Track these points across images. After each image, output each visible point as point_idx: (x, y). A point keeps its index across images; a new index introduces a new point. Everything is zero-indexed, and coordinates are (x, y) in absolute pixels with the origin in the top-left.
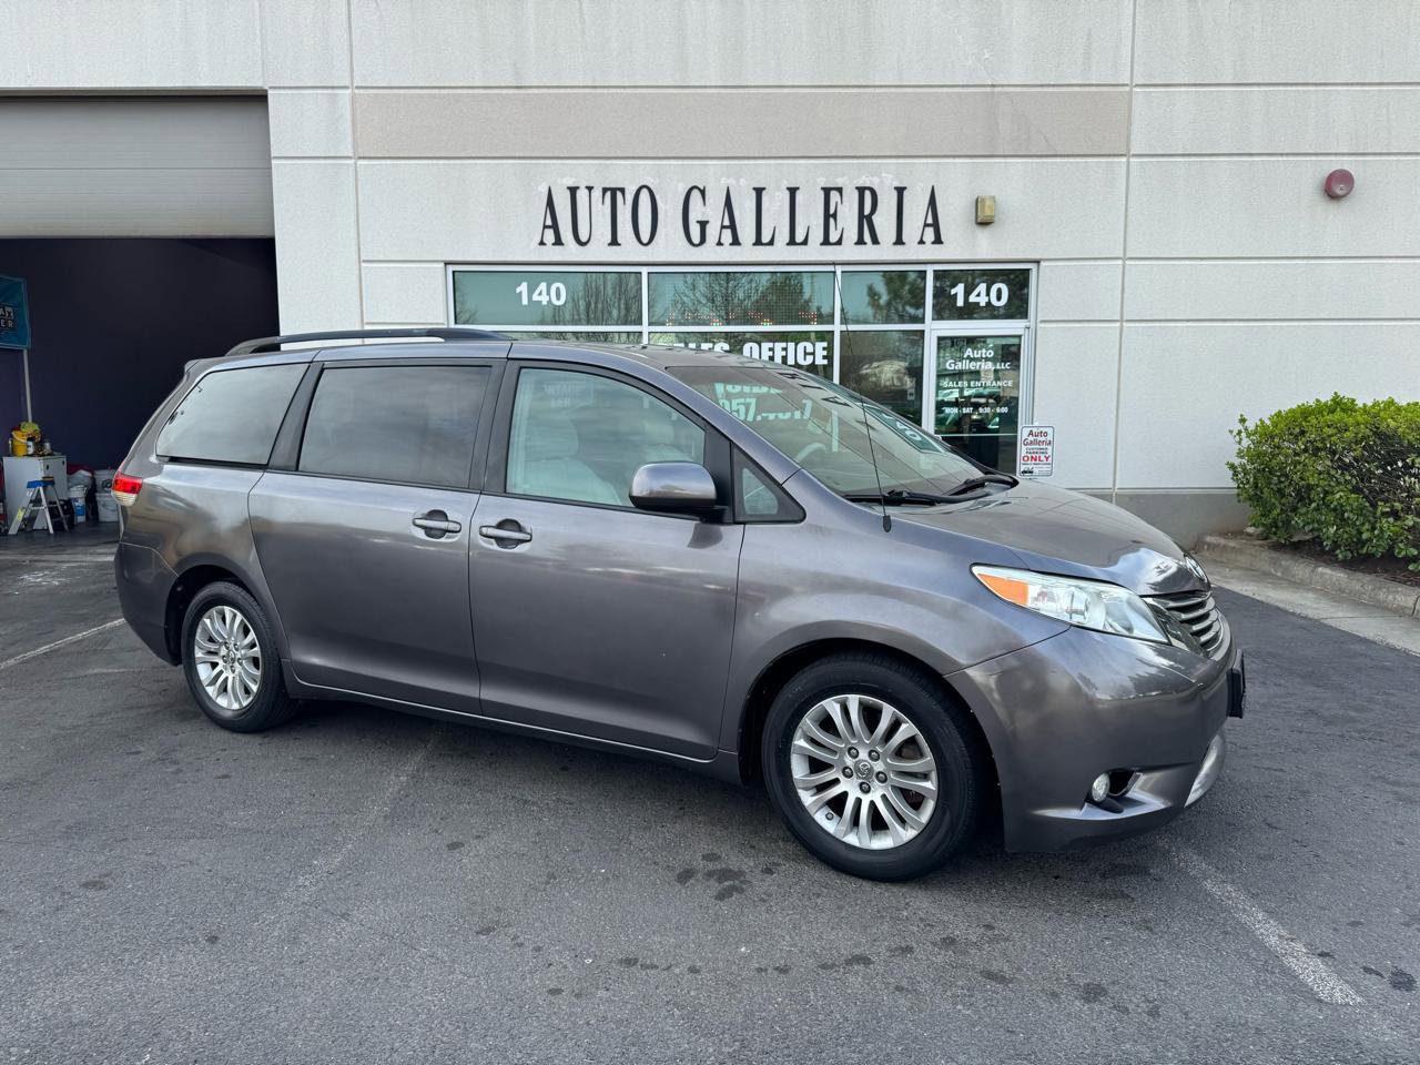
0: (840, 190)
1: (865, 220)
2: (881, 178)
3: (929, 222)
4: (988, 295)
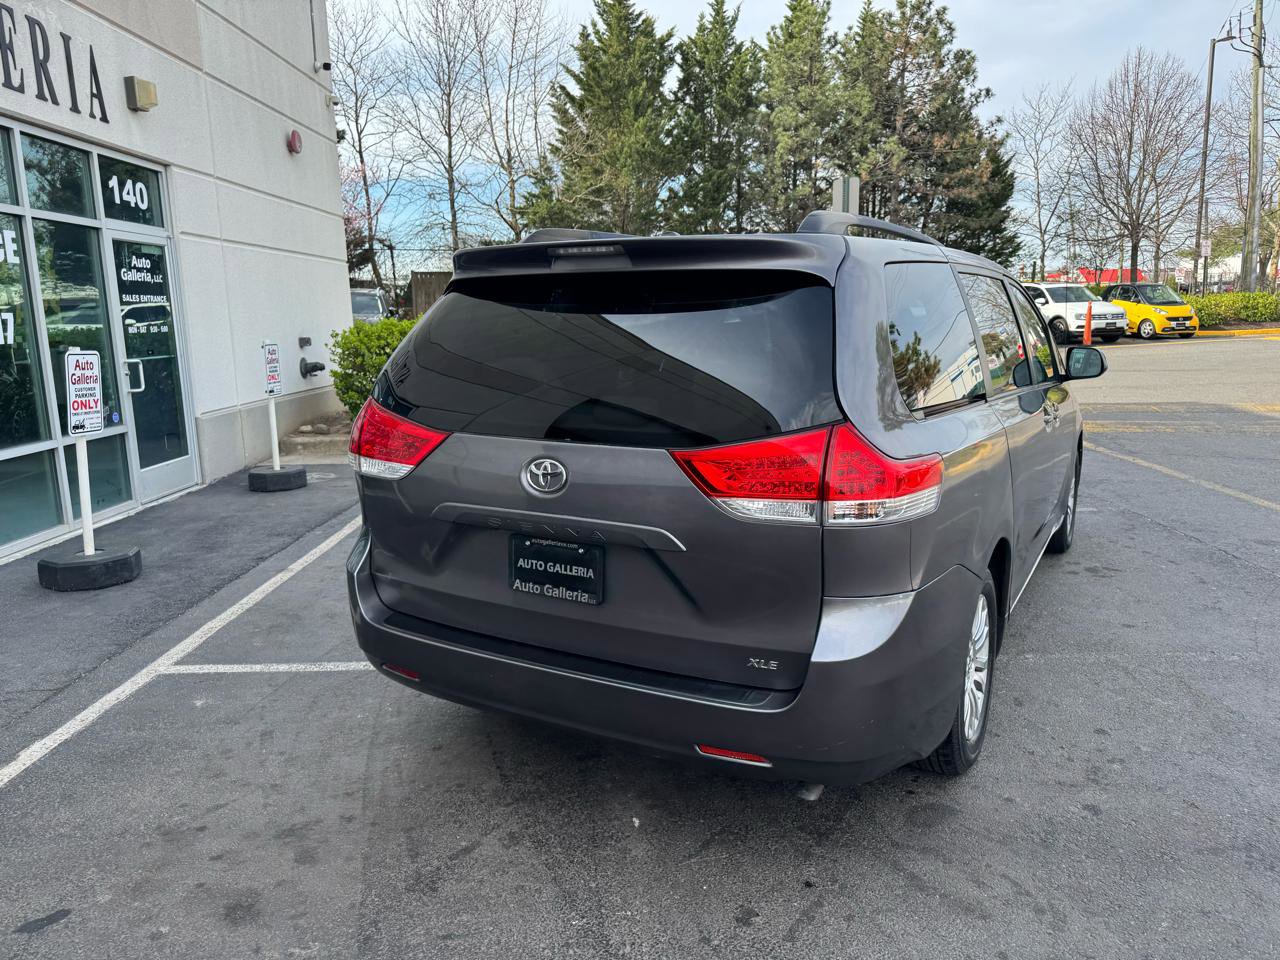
0: (10, 12)
1: (41, 66)
2: (46, 13)
3: (95, 91)
4: (135, 195)
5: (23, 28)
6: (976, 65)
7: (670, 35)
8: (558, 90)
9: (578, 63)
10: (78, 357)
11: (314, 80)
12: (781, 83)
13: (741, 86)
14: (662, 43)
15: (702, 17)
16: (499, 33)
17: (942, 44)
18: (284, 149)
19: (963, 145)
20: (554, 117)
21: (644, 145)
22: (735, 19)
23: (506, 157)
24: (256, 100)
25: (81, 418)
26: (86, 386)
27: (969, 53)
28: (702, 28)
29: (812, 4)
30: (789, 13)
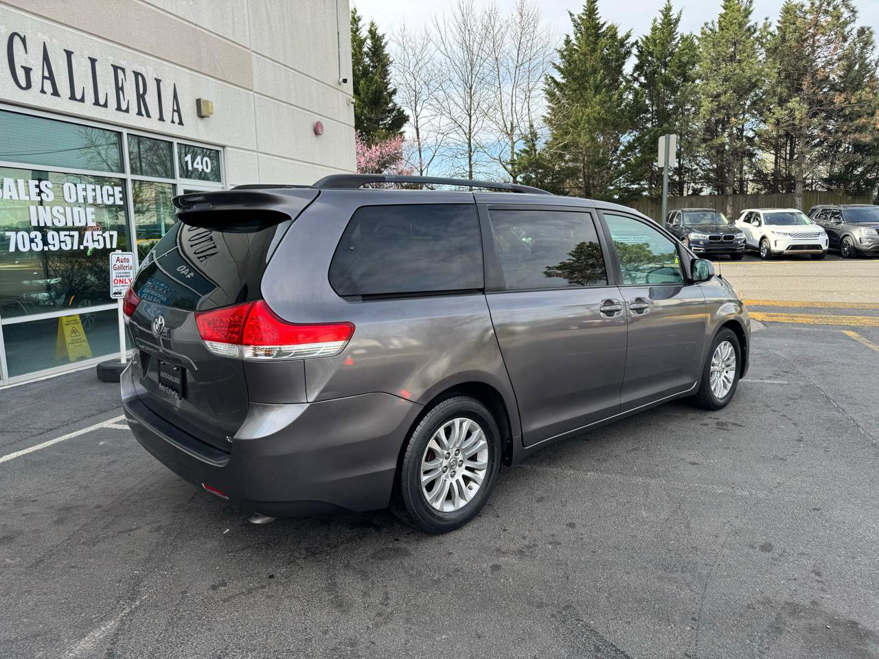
0: (123, 70)
1: (141, 97)
2: (146, 68)
3: (175, 108)
4: (202, 164)
5: (131, 78)
6: (874, 37)
7: (628, 36)
8: (550, 80)
9: (560, 61)
10: (119, 256)
11: (338, 90)
12: (707, 63)
13: (679, 68)
14: (622, 44)
15: (655, 21)
16: (509, 45)
17: (846, 24)
18: (311, 133)
19: (860, 101)
20: (546, 98)
21: (599, 114)
22: (677, 20)
23: (510, 127)
24: (291, 105)
25: (119, 288)
26: (124, 271)
27: (868, 29)
28: (654, 29)
29: (738, 3)
30: (723, 11)
